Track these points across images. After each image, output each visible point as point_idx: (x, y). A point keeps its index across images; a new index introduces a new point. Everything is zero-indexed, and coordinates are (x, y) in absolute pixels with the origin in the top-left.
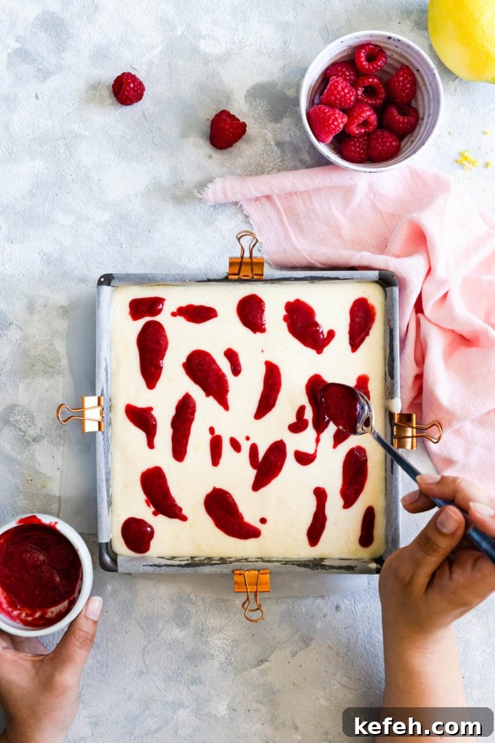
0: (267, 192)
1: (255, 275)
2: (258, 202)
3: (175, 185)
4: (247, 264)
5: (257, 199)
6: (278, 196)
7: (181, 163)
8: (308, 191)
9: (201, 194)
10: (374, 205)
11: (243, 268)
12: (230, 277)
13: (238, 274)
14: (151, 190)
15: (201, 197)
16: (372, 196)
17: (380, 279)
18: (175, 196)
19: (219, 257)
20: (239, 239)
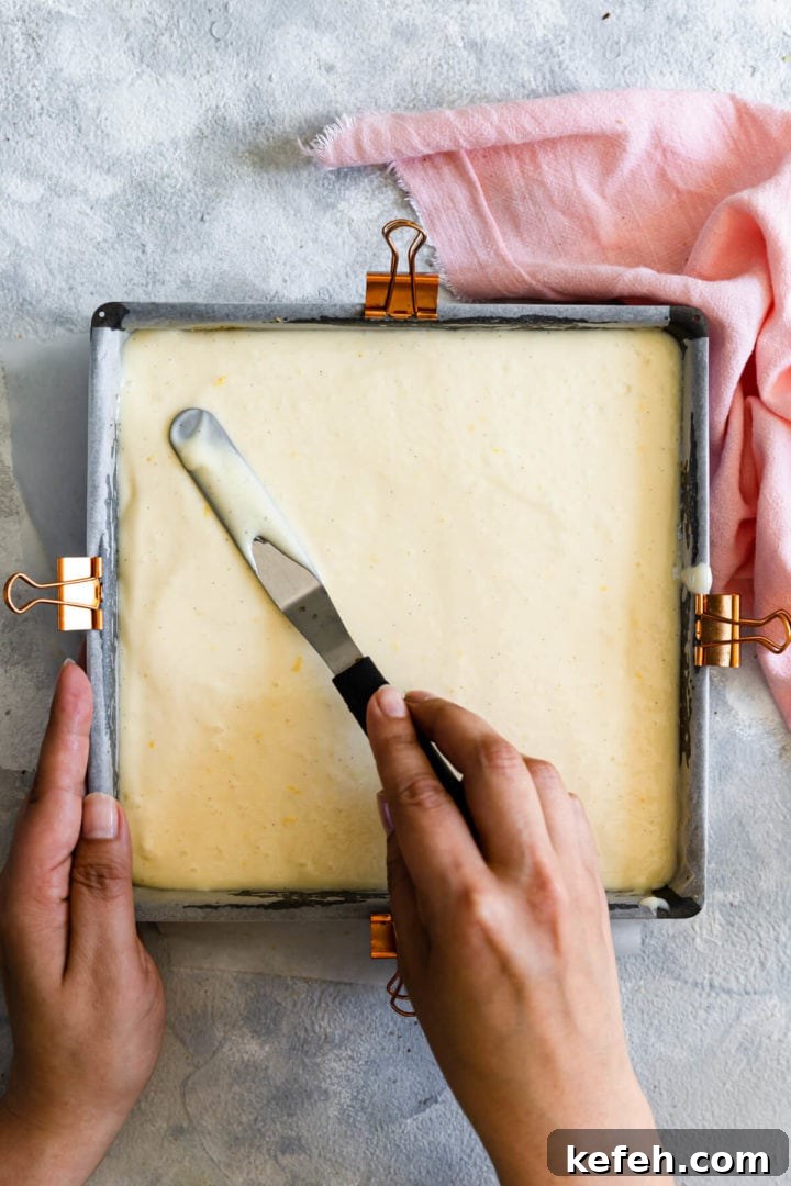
0: (447, 145)
1: (420, 309)
2: (427, 164)
3: (257, 124)
4: (402, 286)
5: (426, 158)
6: (470, 153)
7: (270, 79)
8: (529, 143)
9: (312, 148)
10: (662, 175)
11: (395, 295)
12: (367, 312)
13: (385, 308)
14: (206, 133)
15: (310, 152)
16: (659, 157)
17: (671, 323)
18: (257, 147)
19: (347, 275)
20: (386, 235)
